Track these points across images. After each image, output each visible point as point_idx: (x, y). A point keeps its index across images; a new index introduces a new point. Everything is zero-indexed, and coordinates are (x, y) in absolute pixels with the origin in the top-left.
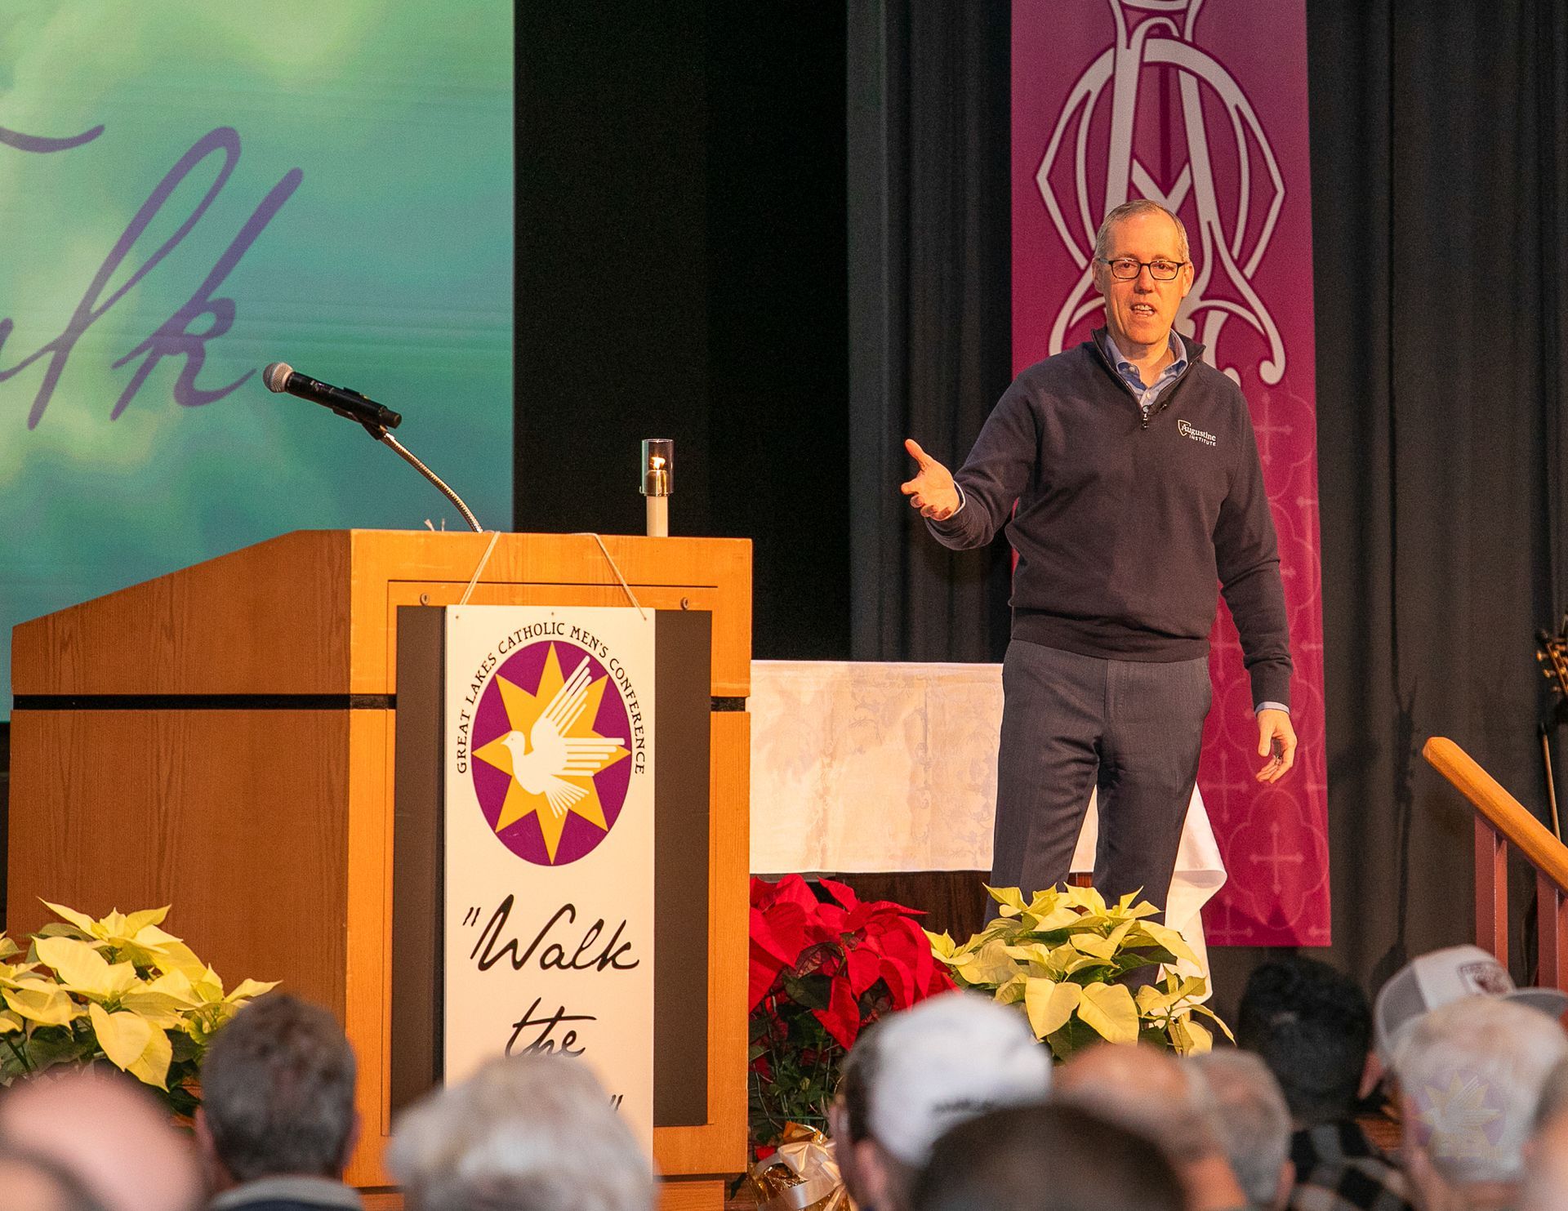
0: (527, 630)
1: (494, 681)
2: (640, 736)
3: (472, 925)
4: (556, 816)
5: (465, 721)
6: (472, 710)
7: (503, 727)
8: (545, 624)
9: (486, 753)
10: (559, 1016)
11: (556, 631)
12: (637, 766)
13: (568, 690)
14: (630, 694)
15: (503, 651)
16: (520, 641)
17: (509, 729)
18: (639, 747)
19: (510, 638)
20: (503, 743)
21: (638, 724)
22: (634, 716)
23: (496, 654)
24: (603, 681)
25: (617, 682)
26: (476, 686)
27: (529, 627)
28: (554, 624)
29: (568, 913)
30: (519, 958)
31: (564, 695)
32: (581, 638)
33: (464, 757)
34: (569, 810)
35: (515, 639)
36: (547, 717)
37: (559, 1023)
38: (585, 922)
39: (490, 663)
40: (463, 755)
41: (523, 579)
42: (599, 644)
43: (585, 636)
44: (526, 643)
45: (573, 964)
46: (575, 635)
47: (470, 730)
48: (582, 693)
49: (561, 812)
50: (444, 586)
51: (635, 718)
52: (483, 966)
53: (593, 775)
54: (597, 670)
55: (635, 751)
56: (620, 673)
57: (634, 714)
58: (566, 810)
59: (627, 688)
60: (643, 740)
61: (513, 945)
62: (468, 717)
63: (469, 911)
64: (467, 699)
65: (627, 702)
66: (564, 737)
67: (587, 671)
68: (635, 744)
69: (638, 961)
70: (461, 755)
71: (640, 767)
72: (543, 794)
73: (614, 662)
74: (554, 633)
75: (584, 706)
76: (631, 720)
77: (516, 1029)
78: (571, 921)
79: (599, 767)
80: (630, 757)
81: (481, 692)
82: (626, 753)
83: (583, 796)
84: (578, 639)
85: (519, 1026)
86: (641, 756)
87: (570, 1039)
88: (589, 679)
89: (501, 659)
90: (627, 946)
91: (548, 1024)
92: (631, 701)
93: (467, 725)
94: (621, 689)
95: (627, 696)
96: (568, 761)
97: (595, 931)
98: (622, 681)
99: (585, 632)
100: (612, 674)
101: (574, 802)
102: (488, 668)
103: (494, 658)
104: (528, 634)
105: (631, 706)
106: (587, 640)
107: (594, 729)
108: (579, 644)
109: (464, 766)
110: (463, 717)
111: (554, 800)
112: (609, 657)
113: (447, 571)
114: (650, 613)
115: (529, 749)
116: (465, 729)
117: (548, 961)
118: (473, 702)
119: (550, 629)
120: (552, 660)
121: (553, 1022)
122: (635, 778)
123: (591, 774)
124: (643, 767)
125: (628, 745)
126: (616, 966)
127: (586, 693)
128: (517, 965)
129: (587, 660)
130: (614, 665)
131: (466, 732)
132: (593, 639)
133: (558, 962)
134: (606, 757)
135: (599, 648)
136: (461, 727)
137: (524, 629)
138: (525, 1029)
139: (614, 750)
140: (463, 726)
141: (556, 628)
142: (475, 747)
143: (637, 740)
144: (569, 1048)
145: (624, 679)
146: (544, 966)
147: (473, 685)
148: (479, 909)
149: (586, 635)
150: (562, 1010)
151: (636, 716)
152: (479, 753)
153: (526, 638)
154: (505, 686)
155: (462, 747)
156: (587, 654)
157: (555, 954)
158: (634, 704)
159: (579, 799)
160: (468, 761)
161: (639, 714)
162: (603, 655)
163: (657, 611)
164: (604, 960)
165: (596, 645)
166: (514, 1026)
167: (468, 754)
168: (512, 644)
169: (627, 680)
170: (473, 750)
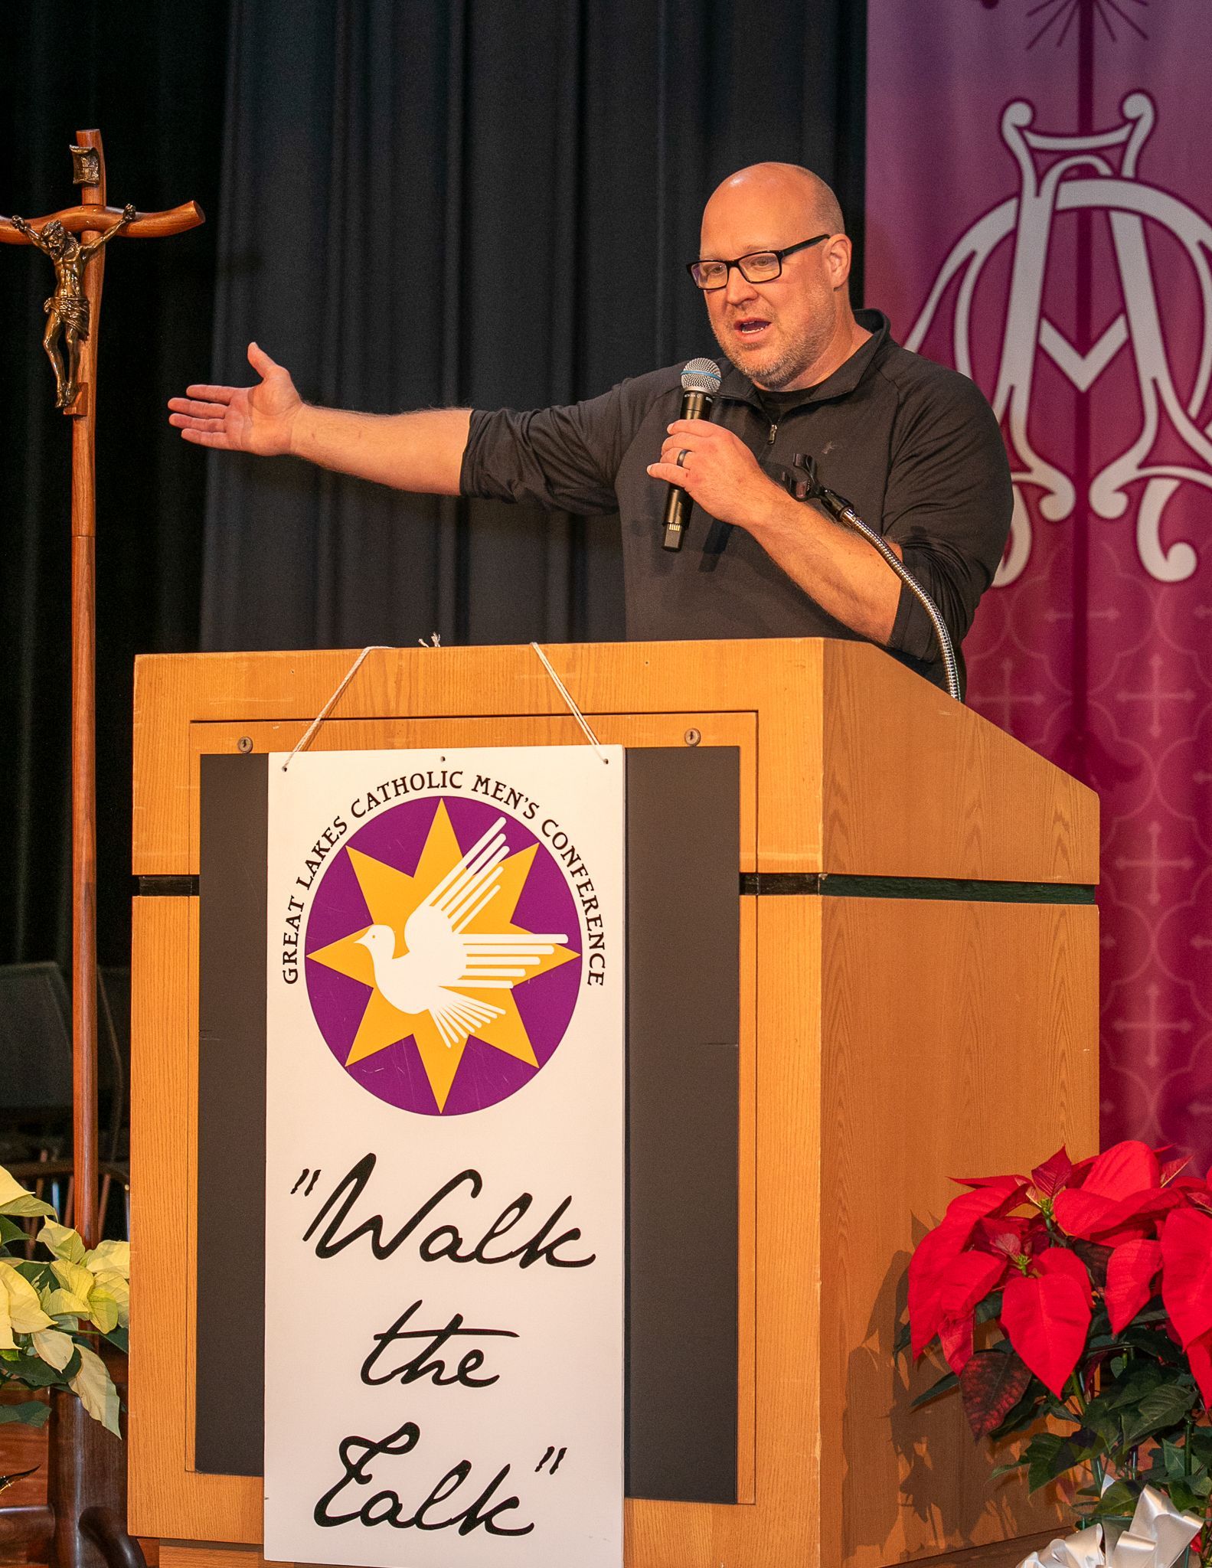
0: (400, 782)
1: (342, 856)
2: (596, 931)
3: (307, 1193)
4: (449, 1045)
5: (295, 911)
6: (307, 897)
7: (361, 919)
8: (430, 774)
9: (329, 956)
10: (455, 1326)
11: (448, 783)
12: (591, 974)
13: (468, 866)
14: (579, 871)
15: (358, 811)
16: (387, 798)
17: (369, 922)
18: (595, 946)
19: (369, 795)
20: (360, 941)
21: (593, 913)
22: (584, 903)
23: (347, 817)
24: (529, 854)
25: (556, 854)
26: (314, 863)
27: (403, 779)
28: (444, 773)
29: (468, 1184)
30: (384, 1242)
31: (461, 874)
32: (491, 791)
33: (295, 961)
34: (471, 1037)
35: (379, 796)
36: (433, 904)
37: (453, 1339)
38: (497, 1196)
39: (335, 831)
40: (292, 958)
41: (410, 711)
42: (523, 799)
43: (497, 789)
44: (395, 802)
45: (477, 1255)
46: (483, 789)
47: (303, 924)
48: (494, 869)
49: (456, 1039)
50: (277, 726)
51: (588, 905)
52: (324, 1251)
53: (512, 987)
54: (518, 837)
55: (587, 953)
56: (560, 841)
57: (585, 899)
58: (466, 1036)
59: (572, 862)
60: (601, 936)
61: (375, 1224)
62: (301, 907)
63: (301, 1174)
64: (299, 881)
65: (573, 882)
66: (462, 932)
67: (502, 838)
68: (586, 943)
69: (593, 1258)
70: (289, 958)
71: (597, 976)
72: (427, 1012)
73: (549, 824)
74: (444, 786)
75: (497, 888)
76: (580, 909)
77: (380, 1341)
78: (475, 1194)
79: (521, 975)
80: (579, 960)
81: (321, 872)
82: (573, 955)
83: (494, 1016)
84: (486, 793)
85: (385, 1339)
86: (597, 960)
87: (473, 1361)
88: (506, 850)
89: (355, 826)
90: (574, 1234)
91: (433, 1338)
92: (580, 879)
93: (298, 918)
94: (562, 864)
95: (573, 873)
96: (468, 967)
97: (516, 1211)
98: (563, 851)
99: (498, 784)
100: (547, 843)
101: (479, 1025)
102: (333, 838)
103: (343, 824)
104: (401, 789)
105: (579, 887)
106: (504, 794)
107: (513, 921)
108: (488, 800)
109: (293, 974)
110: (292, 907)
111: (446, 1024)
112: (541, 816)
113: (285, 705)
114: (616, 754)
115: (401, 950)
116: (296, 922)
117: (434, 1248)
118: (308, 886)
119: (437, 779)
120: (442, 824)
121: (442, 1336)
122: (586, 992)
123: (510, 985)
124: (602, 976)
125: (575, 944)
126: (552, 1261)
127: (500, 870)
128: (381, 1253)
129: (501, 822)
130: (550, 827)
131: (297, 928)
132: (513, 792)
133: (451, 1251)
134: (536, 961)
135: (523, 806)
136: (288, 920)
137: (394, 782)
138: (395, 1342)
139: (550, 950)
140: (293, 919)
141: (449, 779)
142: (310, 947)
143: (591, 936)
144: (470, 1375)
145: (568, 848)
146: (427, 1256)
147: (308, 862)
148: (317, 1173)
149: (501, 787)
150: (458, 1319)
151: (590, 901)
152: (317, 956)
153: (398, 794)
154: (360, 861)
155: (290, 948)
156: (501, 814)
157: (446, 1240)
158: (585, 885)
159: (488, 1021)
160: (301, 967)
161: (595, 899)
162: (529, 814)
163: (626, 749)
164: (530, 1253)
165: (516, 802)
166: (376, 1337)
167: (300, 957)
168: (373, 804)
169: (573, 850)
170: (307, 953)
